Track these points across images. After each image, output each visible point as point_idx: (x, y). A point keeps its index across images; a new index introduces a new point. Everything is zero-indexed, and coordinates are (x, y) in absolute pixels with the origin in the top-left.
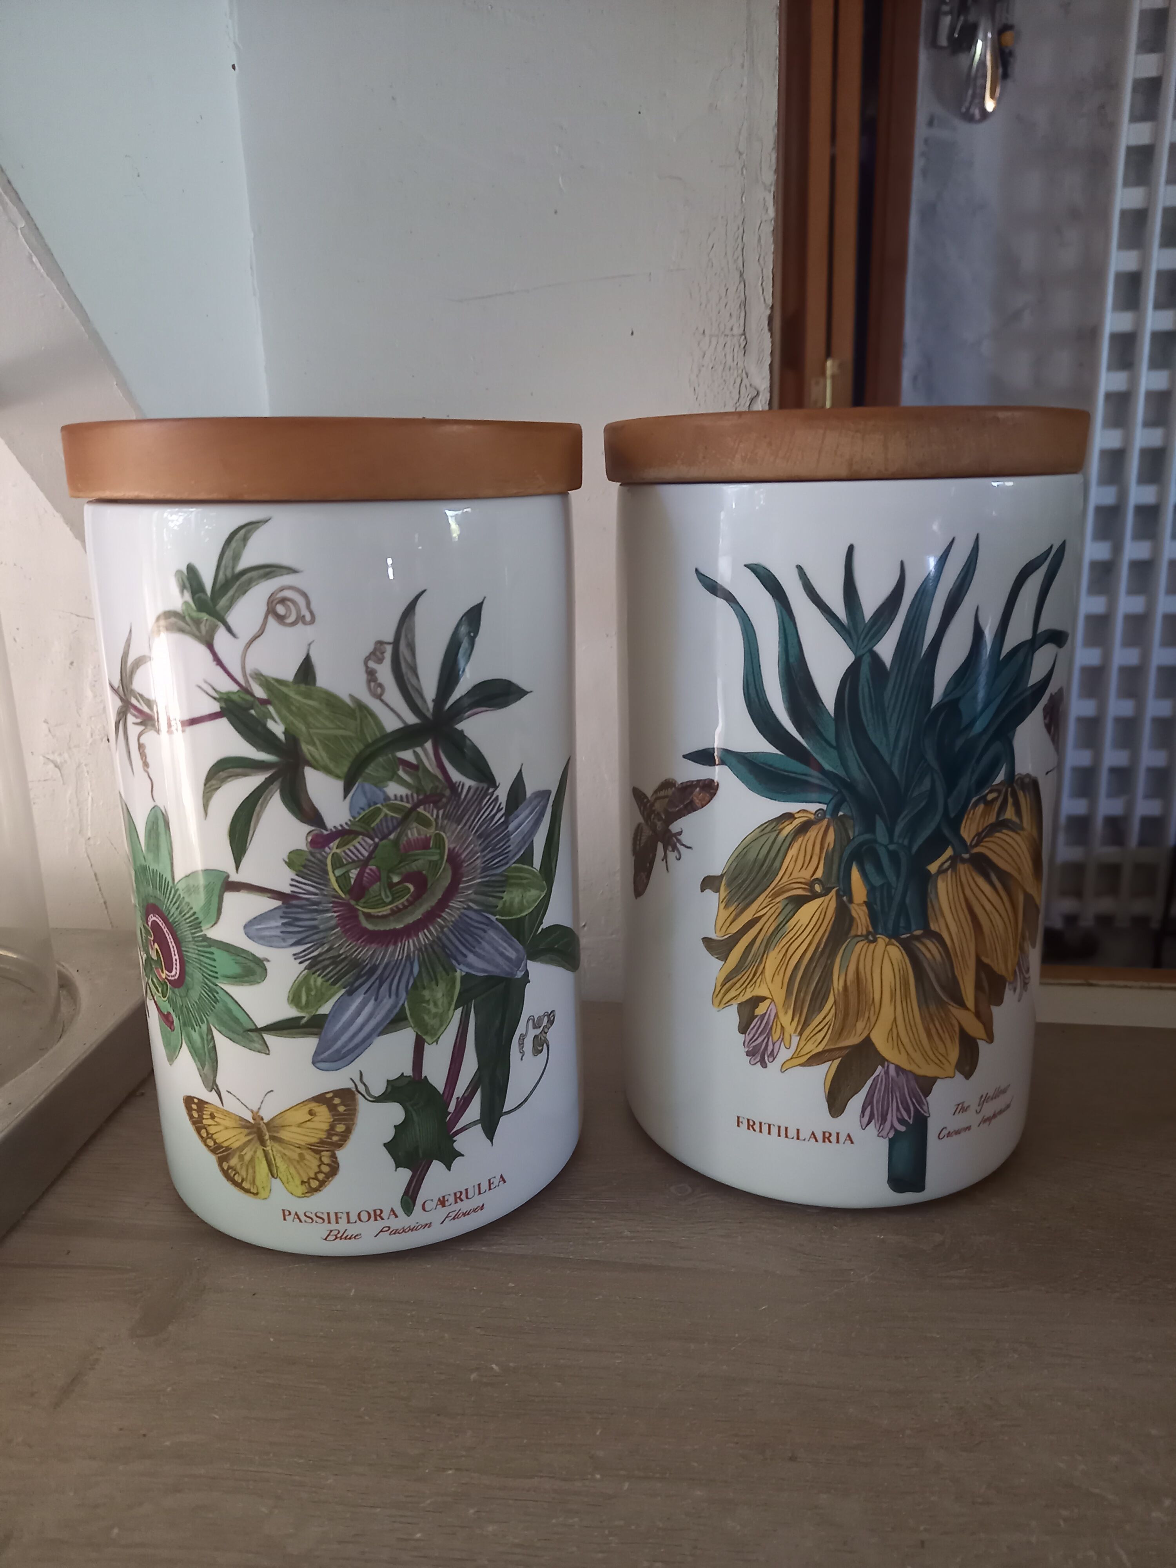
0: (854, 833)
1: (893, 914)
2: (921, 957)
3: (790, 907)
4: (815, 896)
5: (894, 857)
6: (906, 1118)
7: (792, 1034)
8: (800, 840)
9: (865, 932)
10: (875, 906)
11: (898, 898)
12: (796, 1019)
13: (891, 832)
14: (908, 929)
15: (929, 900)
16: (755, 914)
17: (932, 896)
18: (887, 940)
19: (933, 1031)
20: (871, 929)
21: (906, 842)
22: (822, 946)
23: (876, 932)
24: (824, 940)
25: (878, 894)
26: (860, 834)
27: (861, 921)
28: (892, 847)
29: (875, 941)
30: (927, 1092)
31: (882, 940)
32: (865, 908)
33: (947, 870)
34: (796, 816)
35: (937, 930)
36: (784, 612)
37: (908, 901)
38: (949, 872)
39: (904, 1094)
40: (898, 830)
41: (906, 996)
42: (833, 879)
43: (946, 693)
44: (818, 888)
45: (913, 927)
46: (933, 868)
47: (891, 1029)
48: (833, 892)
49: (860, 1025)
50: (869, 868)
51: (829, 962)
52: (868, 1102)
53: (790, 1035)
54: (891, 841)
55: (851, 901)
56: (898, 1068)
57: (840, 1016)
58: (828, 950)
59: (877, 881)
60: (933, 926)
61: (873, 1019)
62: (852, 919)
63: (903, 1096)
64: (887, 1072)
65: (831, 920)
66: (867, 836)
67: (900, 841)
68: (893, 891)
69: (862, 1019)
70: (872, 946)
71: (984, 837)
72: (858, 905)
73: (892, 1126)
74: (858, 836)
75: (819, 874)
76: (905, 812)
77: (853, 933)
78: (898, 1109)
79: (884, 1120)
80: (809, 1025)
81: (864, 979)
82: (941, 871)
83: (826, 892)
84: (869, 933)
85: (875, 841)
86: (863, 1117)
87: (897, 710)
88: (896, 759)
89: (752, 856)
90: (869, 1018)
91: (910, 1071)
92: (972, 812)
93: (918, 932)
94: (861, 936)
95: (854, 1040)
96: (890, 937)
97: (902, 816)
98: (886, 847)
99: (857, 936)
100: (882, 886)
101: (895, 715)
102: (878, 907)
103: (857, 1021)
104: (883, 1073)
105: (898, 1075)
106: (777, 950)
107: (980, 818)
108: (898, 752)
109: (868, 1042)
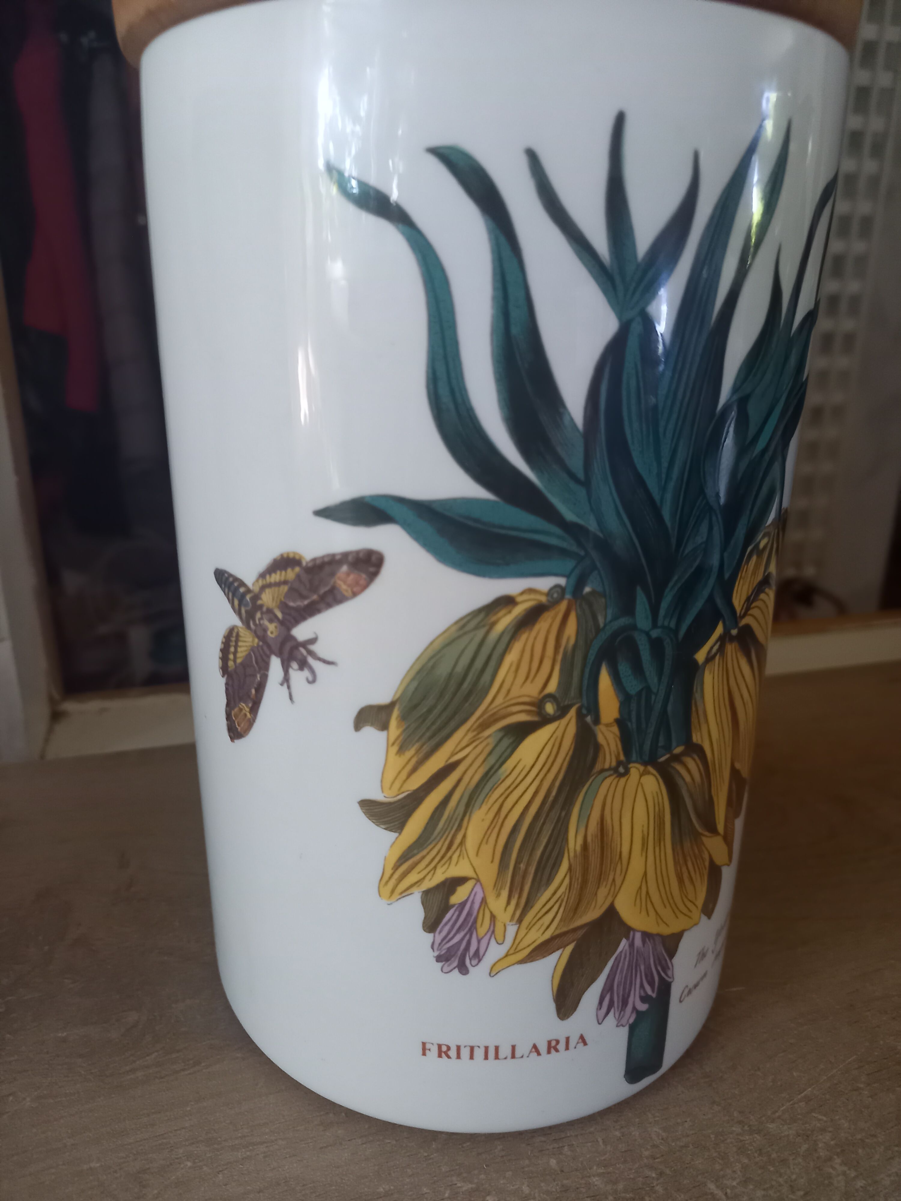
0: (605, 618)
1: (651, 730)
2: (680, 782)
3: (506, 742)
4: (545, 720)
5: (656, 645)
6: (649, 991)
7: (508, 923)
8: (524, 637)
9: (614, 764)
10: (629, 724)
11: (658, 707)
12: (513, 902)
13: (655, 610)
14: (668, 748)
15: (693, 702)
16: (449, 758)
17: (697, 695)
18: (642, 768)
19: (685, 876)
20: (622, 757)
21: (673, 625)
22: (554, 793)
23: (629, 760)
24: (557, 784)
25: (634, 706)
26: (615, 618)
27: (609, 748)
28: (655, 634)
29: (627, 772)
30: (672, 952)
31: (635, 769)
32: (615, 729)
33: (715, 655)
34: (519, 599)
35: (699, 742)
36: (503, 240)
37: (669, 708)
38: (717, 657)
39: (650, 965)
40: (664, 605)
41: (660, 839)
42: (573, 692)
43: (736, 389)
44: (550, 708)
45: (674, 744)
46: (701, 656)
47: (640, 888)
48: (573, 712)
49: (603, 892)
50: (624, 668)
51: (563, 814)
52: (608, 988)
53: (505, 926)
54: (655, 625)
55: (597, 720)
56: (646, 935)
57: (576, 886)
58: (561, 800)
59: (633, 686)
60: (696, 738)
61: (618, 882)
62: (597, 747)
63: (648, 968)
64: (632, 945)
65: (567, 754)
66: (623, 621)
67: (666, 623)
68: (653, 697)
69: (605, 883)
70: (623, 780)
71: (752, 603)
72: (607, 725)
73: (634, 1008)
74: (611, 621)
75: (552, 687)
76: (675, 578)
77: (598, 767)
78: (642, 986)
79: (625, 1003)
80: (532, 907)
81: (610, 828)
82: (709, 659)
83: (562, 712)
84: (619, 763)
85: (634, 627)
86: (600, 1009)
87: (675, 416)
88: (669, 496)
89: (443, 670)
90: (614, 880)
91: (658, 935)
92: (745, 568)
93: (678, 750)
94: (610, 769)
95: (593, 914)
96: (645, 764)
97: (671, 584)
98: (647, 634)
99: (603, 770)
100: (639, 694)
101: (671, 426)
102: (632, 725)
103: (598, 888)
104: (627, 947)
105: (644, 942)
106: (485, 808)
107: (751, 577)
108: (671, 485)
109: (611, 913)
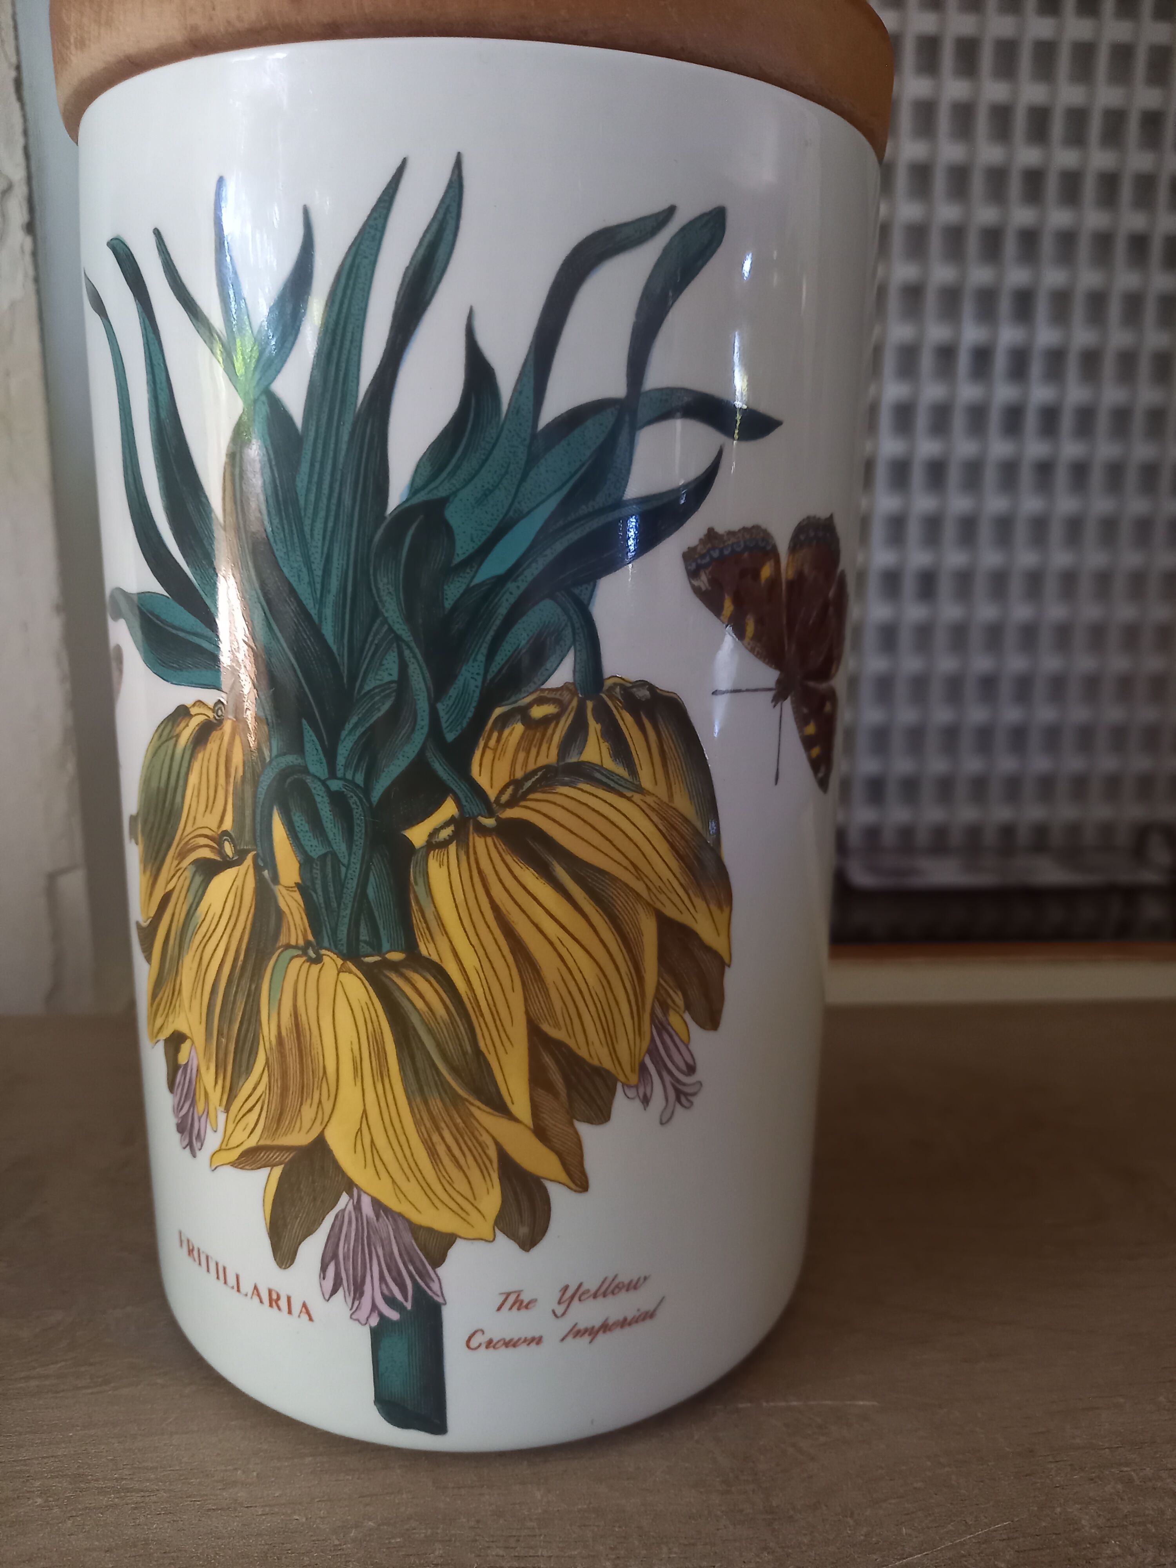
0: (271, 751)
1: (346, 913)
2: (405, 1003)
3: (198, 879)
4: (227, 864)
5: (338, 800)
6: (399, 1296)
7: (218, 1107)
8: (200, 756)
9: (301, 942)
10: (314, 895)
11: (352, 885)
12: (220, 1082)
13: (330, 755)
14: (377, 948)
15: (412, 896)
16: (166, 885)
17: (419, 889)
18: (340, 962)
19: (441, 1149)
20: (310, 938)
21: (360, 779)
22: (242, 957)
23: (319, 946)
24: (244, 946)
25: (317, 872)
26: (281, 754)
27: (294, 920)
28: (335, 785)
29: (318, 960)
30: (438, 1260)
31: (331, 961)
32: (297, 896)
33: (447, 842)
34: (193, 711)
35: (435, 957)
37: (371, 892)
38: (453, 848)
39: (392, 1253)
40: (344, 750)
41: (382, 1072)
42: (247, 836)
43: (415, 486)
44: (228, 849)
45: (386, 946)
46: (418, 835)
47: (360, 1130)
48: (249, 860)
49: (308, 1112)
50: (299, 819)
51: (253, 987)
52: (330, 1255)
53: (216, 1109)
54: (333, 774)
55: (275, 879)
56: (377, 1204)
57: (277, 1090)
58: (249, 968)
59: (316, 850)
60: (425, 949)
61: (327, 1106)
62: (280, 914)
63: (389, 1256)
64: (358, 1207)
65: (249, 912)
66: (291, 759)
67: (349, 776)
68: (343, 869)
69: (309, 1101)
70: (315, 968)
71: (531, 790)
72: (287, 888)
73: (374, 1307)
74: (277, 756)
75: (228, 825)
76: (354, 720)
77: (283, 940)
78: (382, 1278)
79: (358, 1291)
80: (235, 1097)
81: (307, 1027)
82: (432, 844)
83: (241, 856)
84: (308, 944)
85: (305, 770)
86: (324, 1278)
87: (322, 514)
88: (328, 612)
90: (320, 1102)
91: (400, 1215)
92: (495, 735)
93: (396, 956)
94: (296, 947)
95: (300, 1138)
96: (345, 957)
97: (348, 726)
98: (324, 783)
99: (288, 946)
100: (324, 858)
101: (319, 525)
102: (319, 897)
103: (301, 1104)
104: (350, 1207)
105: (378, 1216)
106: (191, 953)
107: (517, 751)
108: (330, 599)
109: (320, 1145)
